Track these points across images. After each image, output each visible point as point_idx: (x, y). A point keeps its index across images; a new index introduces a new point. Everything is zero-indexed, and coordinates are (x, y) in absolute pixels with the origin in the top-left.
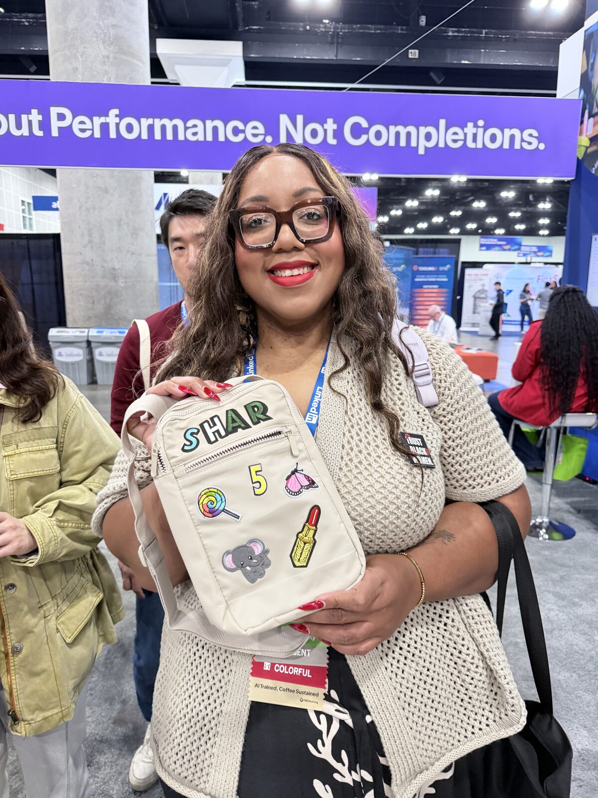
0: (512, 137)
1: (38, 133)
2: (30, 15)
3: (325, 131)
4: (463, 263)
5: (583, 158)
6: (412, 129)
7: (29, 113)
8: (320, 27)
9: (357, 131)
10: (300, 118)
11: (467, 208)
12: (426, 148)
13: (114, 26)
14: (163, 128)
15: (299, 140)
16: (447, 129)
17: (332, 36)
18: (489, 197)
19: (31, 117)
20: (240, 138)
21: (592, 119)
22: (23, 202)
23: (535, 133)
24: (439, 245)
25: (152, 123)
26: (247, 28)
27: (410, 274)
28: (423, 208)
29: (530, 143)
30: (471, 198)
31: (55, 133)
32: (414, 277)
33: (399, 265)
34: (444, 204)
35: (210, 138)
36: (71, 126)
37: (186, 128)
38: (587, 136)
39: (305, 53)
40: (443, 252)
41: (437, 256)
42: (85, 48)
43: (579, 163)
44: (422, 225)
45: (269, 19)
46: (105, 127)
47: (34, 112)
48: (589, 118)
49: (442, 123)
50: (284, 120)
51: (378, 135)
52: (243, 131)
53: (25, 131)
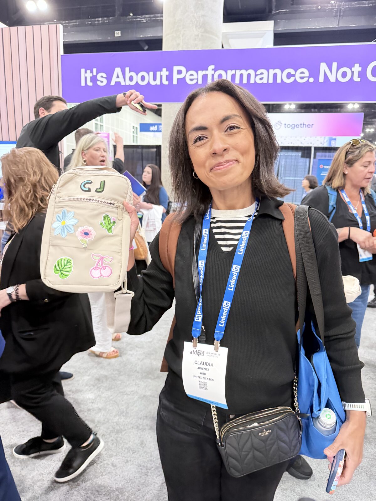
1: (165, 82)
2: (147, 16)
3: (353, 72)
7: (161, 71)
8: (328, 6)
10: (335, 65)
13: (203, 16)
14: (241, 76)
15: (332, 79)
17: (337, 12)
19: (162, 73)
20: (292, 79)
22: (133, 127)
25: (234, 73)
26: (278, 11)
31: (175, 82)
35: (271, 81)
36: (185, 77)
37: (256, 75)
39: (316, 24)
42: (185, 31)
45: (292, 4)
46: (205, 77)
47: (164, 70)
50: (323, 67)
52: (294, 76)
53: (158, 82)
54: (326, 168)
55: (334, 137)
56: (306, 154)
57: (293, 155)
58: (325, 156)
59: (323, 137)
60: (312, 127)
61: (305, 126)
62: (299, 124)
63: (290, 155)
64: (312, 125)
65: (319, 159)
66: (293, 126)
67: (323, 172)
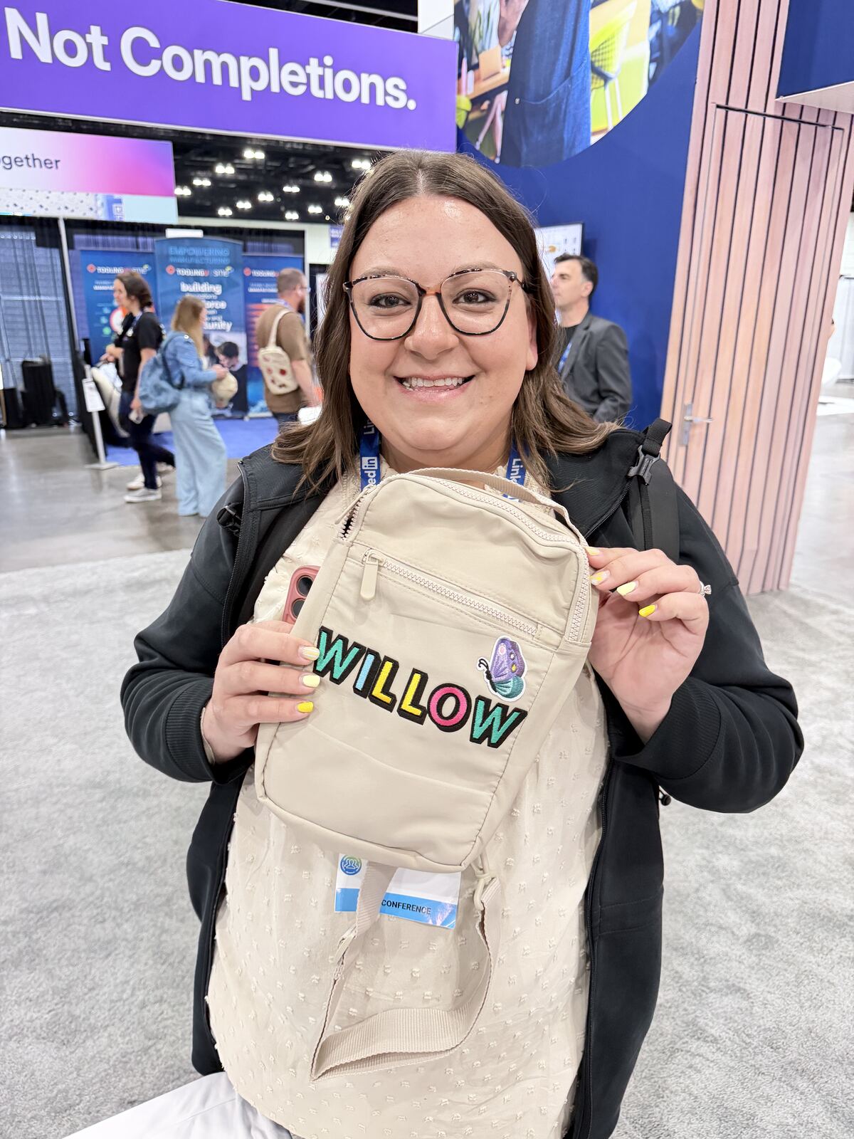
0: (372, 87)
3: (89, 46)
4: (312, 266)
5: (464, 127)
6: (228, 58)
9: (143, 52)
10: (42, 20)
11: (307, 183)
12: (253, 92)
15: (44, 56)
16: (281, 66)
18: (337, 167)
21: (471, 73)
23: (403, 85)
24: (275, 238)
27: (240, 281)
28: (242, 177)
29: (396, 99)
30: (311, 168)
32: (246, 286)
33: (223, 267)
34: (272, 174)
38: (467, 96)
40: (283, 248)
41: (273, 255)
43: (460, 133)
44: (244, 205)
48: (468, 70)
49: (273, 53)
50: (14, 18)
51: (178, 63)
54: (102, 270)
55: (117, 196)
56: (47, 239)
57: (15, 237)
58: (96, 243)
59: (91, 196)
60: (57, 167)
61: (37, 162)
62: (23, 157)
63: (9, 237)
64: (57, 162)
65: (82, 251)
66: (7, 160)
67: (97, 282)
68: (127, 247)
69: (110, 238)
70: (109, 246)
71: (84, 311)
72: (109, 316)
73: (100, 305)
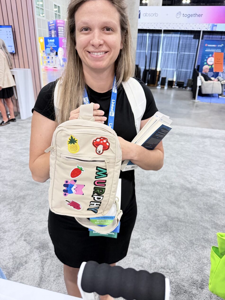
54: (209, 46)
56: (197, 36)
58: (210, 38)
59: (208, 24)
61: (197, 15)
62: (193, 14)
64: (202, 15)
65: (205, 40)
66: (189, 15)
67: (207, 49)
68: (218, 39)
69: (214, 36)
70: (213, 38)
71: (200, 57)
72: (207, 59)
73: (206, 56)
